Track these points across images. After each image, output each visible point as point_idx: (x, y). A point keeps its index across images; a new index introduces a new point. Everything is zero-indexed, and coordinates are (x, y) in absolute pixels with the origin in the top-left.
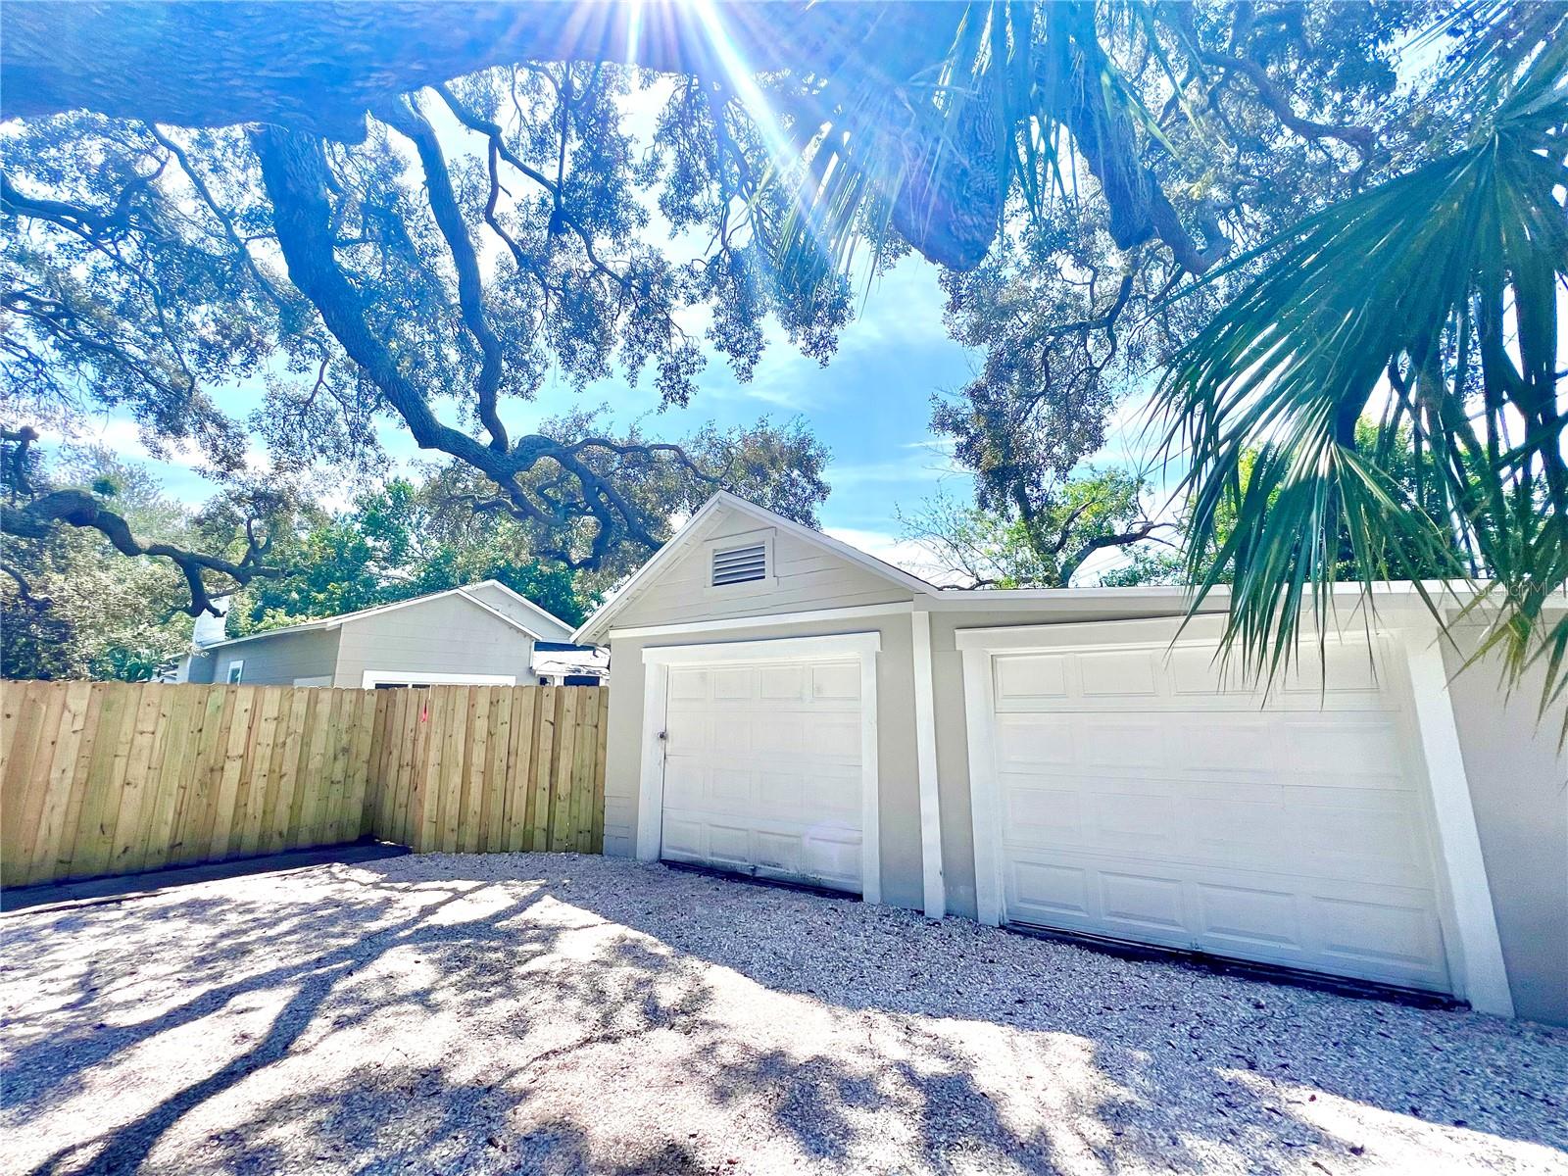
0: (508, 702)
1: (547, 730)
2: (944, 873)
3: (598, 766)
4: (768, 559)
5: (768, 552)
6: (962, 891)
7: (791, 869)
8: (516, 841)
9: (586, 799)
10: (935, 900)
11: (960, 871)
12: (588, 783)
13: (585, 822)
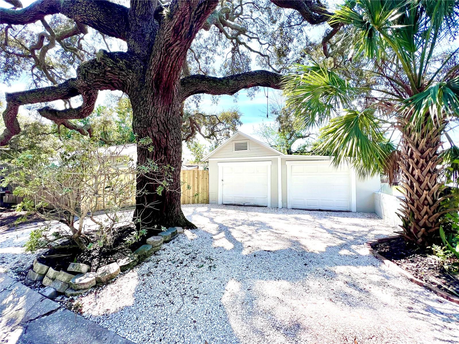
0: (187, 174)
1: (196, 179)
2: (282, 201)
3: (207, 187)
4: (248, 146)
5: (248, 144)
6: (285, 204)
7: (252, 203)
8: (191, 201)
9: (205, 193)
10: (280, 205)
11: (285, 201)
12: (205, 190)
13: (205, 197)
